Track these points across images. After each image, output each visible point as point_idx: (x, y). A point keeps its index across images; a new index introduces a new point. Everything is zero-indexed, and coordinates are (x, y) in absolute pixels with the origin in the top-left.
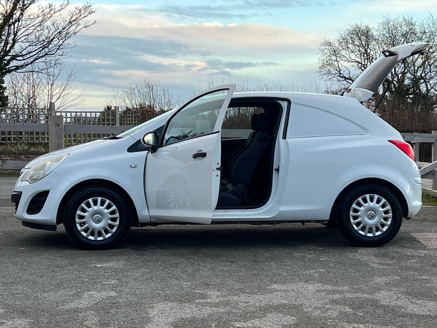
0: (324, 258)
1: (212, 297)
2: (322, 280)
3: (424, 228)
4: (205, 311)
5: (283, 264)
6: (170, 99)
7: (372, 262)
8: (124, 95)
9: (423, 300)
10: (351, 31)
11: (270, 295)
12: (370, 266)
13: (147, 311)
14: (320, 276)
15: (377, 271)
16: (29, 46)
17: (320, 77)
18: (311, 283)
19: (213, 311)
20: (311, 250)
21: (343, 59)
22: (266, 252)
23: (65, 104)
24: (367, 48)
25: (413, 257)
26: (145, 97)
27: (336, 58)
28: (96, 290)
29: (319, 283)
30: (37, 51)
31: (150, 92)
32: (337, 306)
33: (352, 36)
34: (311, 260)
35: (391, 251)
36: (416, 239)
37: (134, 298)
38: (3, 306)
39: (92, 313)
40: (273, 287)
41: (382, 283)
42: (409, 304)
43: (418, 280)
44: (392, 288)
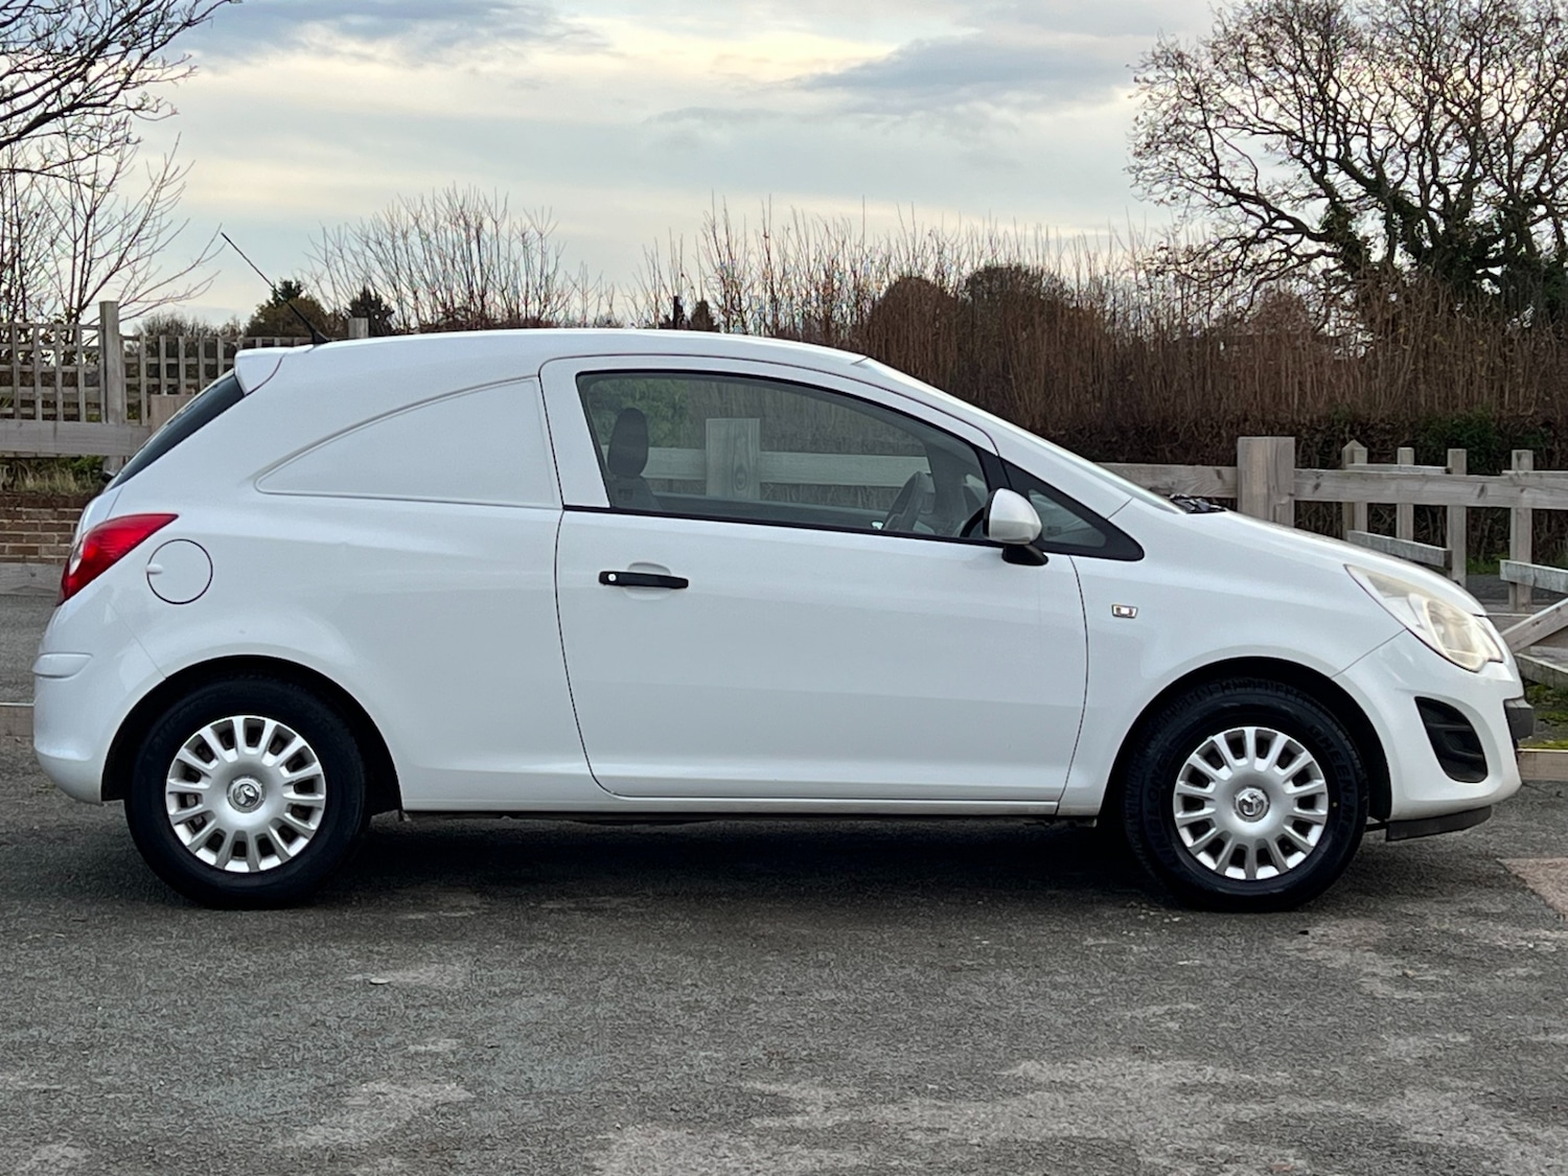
0: (1193, 958)
1: (808, 1109)
2: (1191, 1046)
3: (1553, 837)
4: (793, 1161)
5: (1047, 979)
6: (550, 273)
7: (1366, 975)
8: (369, 253)
9: (1556, 1128)
10: (1261, 9)
11: (1015, 1103)
12: (1362, 990)
13: (587, 1159)
14: (1186, 1031)
15: (1389, 1009)
16: (11, 72)
17: (1138, 190)
18: (1154, 1057)
19: (821, 1162)
20: (1144, 923)
21: (1230, 119)
22: (980, 932)
23: (139, 293)
24: (1327, 80)
25: (1514, 955)
26: (448, 261)
27: (1202, 118)
28: (387, 1073)
29: (1181, 1056)
30: (40, 92)
31: (469, 243)
32: (1257, 1147)
33: (1267, 30)
34: (1148, 964)
35: (1436, 930)
36: (1524, 881)
37: (532, 1111)
38: (75, 1138)
39: (395, 1164)
40: (1019, 1071)
41: (1408, 1060)
42: (1507, 1142)
43: (1536, 1048)
44: (1446, 1079)
